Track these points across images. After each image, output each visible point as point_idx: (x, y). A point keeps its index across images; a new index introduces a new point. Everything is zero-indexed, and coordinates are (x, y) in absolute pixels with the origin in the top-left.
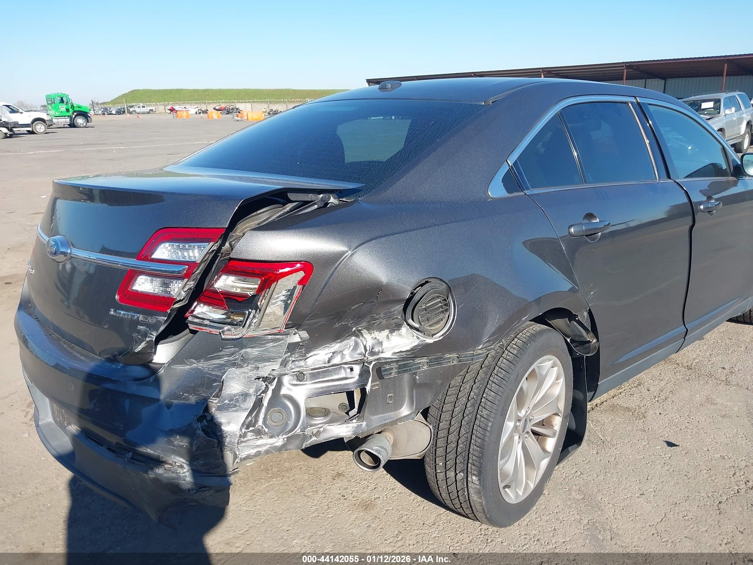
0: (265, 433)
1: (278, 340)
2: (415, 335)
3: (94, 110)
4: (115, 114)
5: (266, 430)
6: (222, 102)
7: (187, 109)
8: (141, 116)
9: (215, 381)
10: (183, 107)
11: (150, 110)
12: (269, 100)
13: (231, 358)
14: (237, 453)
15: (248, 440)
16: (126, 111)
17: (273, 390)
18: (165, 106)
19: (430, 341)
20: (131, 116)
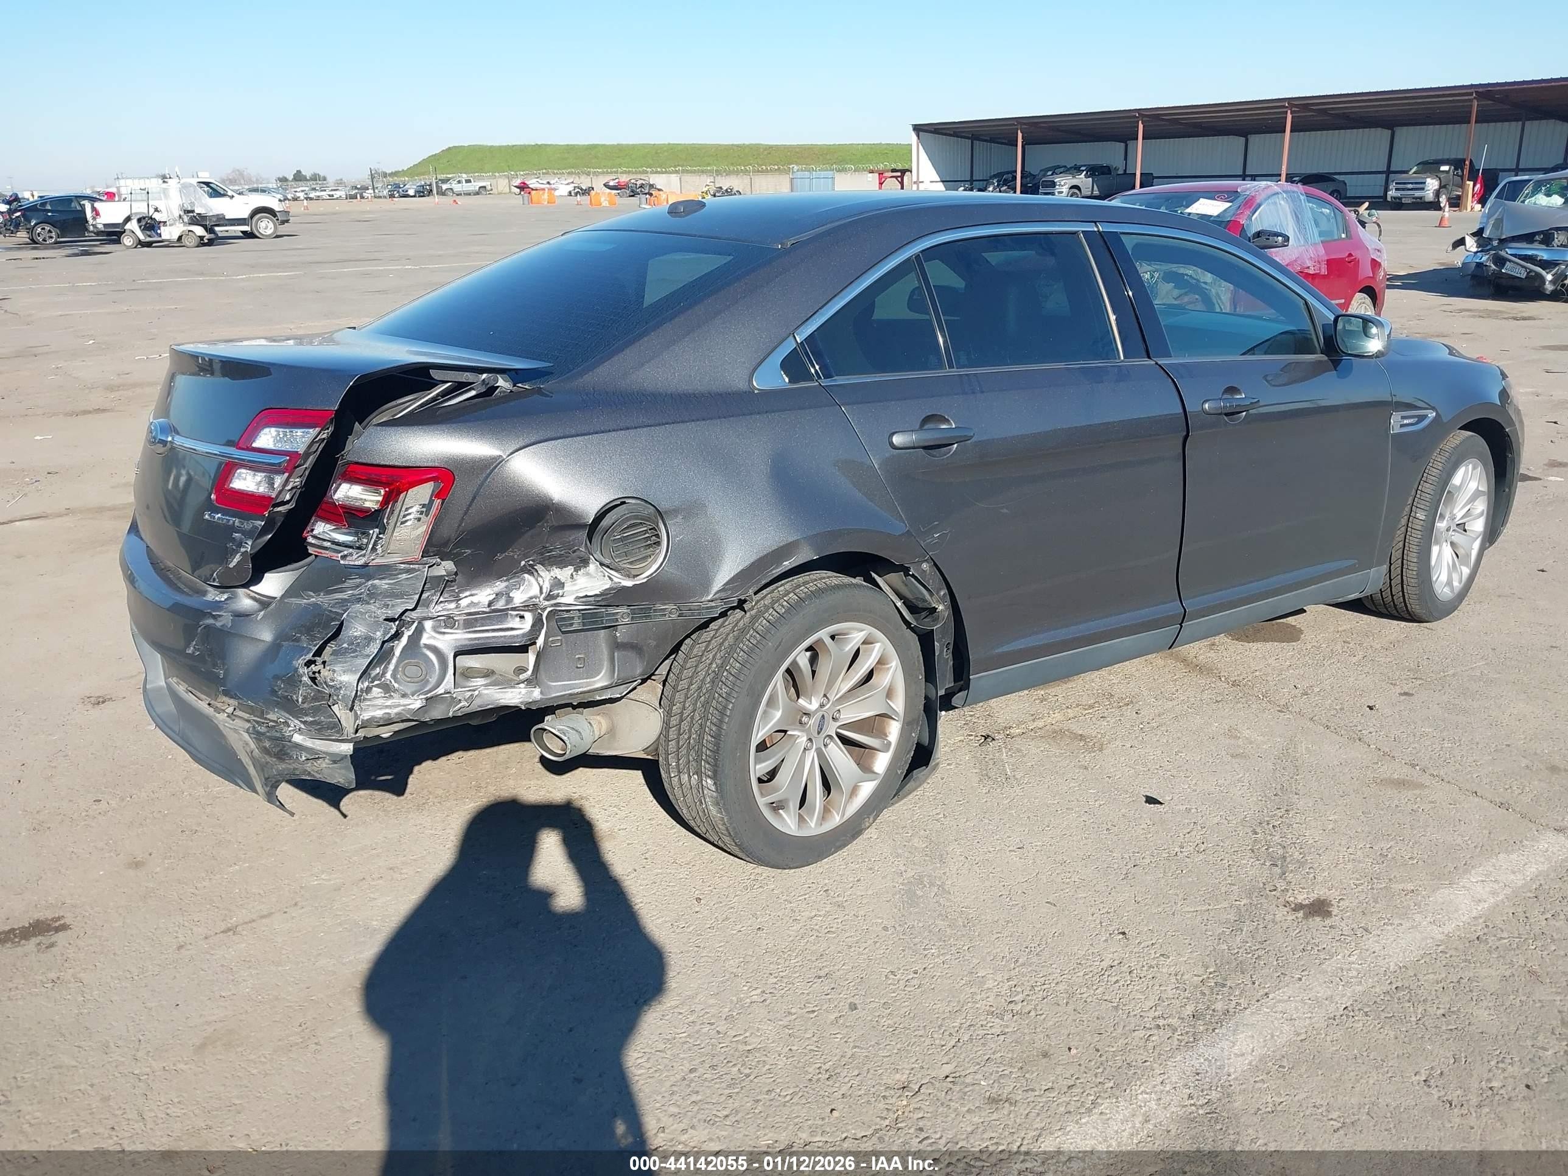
0: (395, 691)
1: (414, 570)
2: (607, 574)
3: (374, 189)
4: (414, 196)
5: (396, 685)
6: (621, 173)
7: (553, 186)
8: (461, 200)
9: (333, 620)
10: (545, 182)
11: (480, 187)
12: (715, 168)
13: (356, 592)
14: (359, 713)
15: (375, 698)
16: (435, 191)
17: (409, 636)
18: (510, 180)
19: (629, 583)
20: (443, 199)
